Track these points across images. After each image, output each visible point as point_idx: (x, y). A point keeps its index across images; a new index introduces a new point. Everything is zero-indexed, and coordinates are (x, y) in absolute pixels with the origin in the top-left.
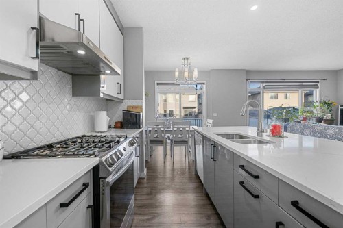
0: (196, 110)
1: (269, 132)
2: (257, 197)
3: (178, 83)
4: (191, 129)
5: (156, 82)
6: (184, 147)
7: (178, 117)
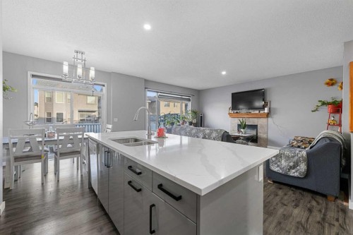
0: (96, 114)
1: (156, 134)
2: (139, 190)
3: (67, 79)
4: (85, 136)
5: (30, 73)
6: (75, 159)
7: (69, 123)
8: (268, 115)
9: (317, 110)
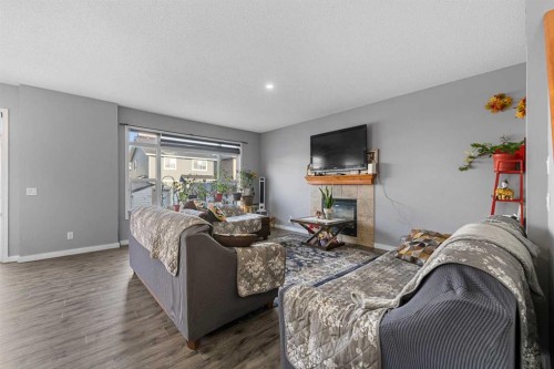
8: (374, 179)
9: (469, 167)
